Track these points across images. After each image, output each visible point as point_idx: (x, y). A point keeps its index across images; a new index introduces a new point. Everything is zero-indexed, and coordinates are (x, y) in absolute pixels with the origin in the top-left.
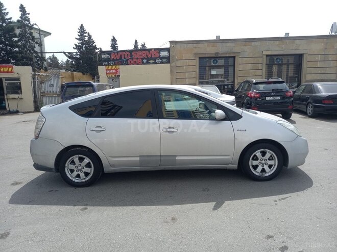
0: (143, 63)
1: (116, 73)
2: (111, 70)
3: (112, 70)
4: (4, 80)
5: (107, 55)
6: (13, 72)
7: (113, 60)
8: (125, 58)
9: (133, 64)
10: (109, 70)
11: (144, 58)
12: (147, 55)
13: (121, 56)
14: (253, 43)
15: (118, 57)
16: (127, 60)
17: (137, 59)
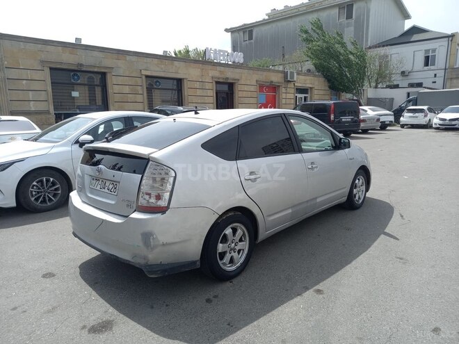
14: (128, 58)
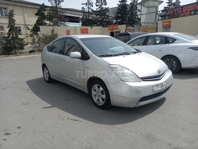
0: (191, 15)
1: (169, 24)
2: (165, 22)
3: (167, 22)
4: (114, 32)
5: (165, 12)
6: (118, 28)
7: (169, 15)
8: (177, 13)
9: (182, 16)
10: (165, 23)
11: (192, 10)
12: (195, 8)
13: (174, 11)
15: (172, 13)
16: (178, 14)
17: (186, 12)
